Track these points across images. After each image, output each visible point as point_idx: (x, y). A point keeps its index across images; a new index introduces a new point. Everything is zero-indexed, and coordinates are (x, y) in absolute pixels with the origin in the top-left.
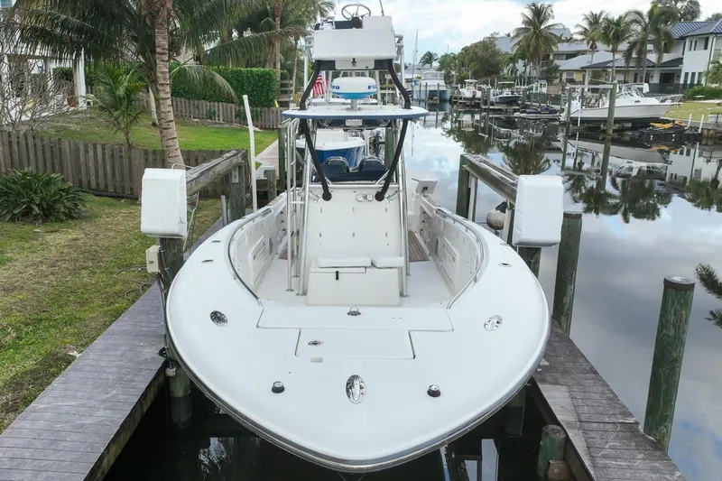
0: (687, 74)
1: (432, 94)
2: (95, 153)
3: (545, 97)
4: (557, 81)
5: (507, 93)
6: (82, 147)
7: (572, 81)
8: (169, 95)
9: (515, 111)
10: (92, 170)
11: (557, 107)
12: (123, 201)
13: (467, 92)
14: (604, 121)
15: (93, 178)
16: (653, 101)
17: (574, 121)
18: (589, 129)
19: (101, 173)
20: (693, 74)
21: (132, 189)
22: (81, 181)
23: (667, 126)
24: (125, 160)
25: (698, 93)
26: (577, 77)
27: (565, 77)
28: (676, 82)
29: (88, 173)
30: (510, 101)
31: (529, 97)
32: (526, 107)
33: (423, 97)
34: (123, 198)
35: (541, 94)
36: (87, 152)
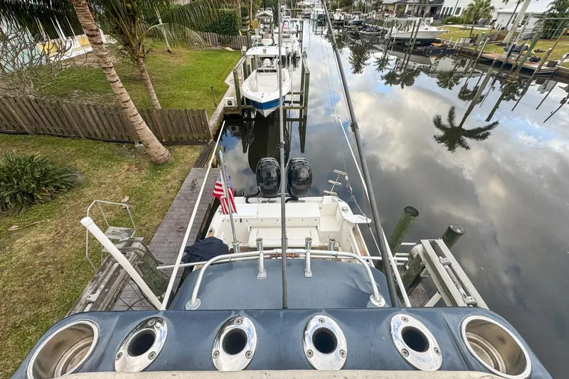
0: (445, 8)
1: (320, 16)
2: (91, 112)
3: (375, 22)
4: (380, 10)
5: (357, 18)
6: (79, 109)
7: (387, 10)
8: (118, 78)
9: (360, 29)
10: (94, 124)
11: (381, 28)
12: (124, 146)
13: (337, 17)
14: (408, 40)
15: (97, 131)
16: (434, 29)
17: (392, 39)
18: (399, 44)
19: (102, 127)
20: (448, 8)
21: (128, 137)
22: (89, 133)
23: (440, 45)
24: (116, 117)
25: (449, 21)
26: (390, 8)
27: (384, 8)
28: (437, 13)
29: (92, 127)
30: (359, 23)
31: (367, 20)
32: (366, 27)
33: (316, 18)
34: (124, 142)
35: (373, 19)
36: (84, 112)
